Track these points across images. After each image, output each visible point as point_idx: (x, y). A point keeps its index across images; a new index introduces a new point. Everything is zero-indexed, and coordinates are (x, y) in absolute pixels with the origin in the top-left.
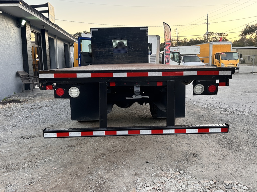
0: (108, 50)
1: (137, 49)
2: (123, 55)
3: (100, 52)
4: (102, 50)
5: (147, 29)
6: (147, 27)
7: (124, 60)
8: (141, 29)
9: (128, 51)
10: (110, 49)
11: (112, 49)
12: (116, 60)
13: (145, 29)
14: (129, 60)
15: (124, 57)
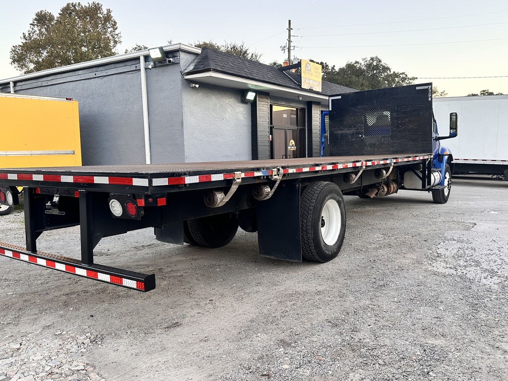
0: (355, 131)
1: (409, 126)
2: (382, 138)
3: (342, 134)
4: (346, 131)
5: (430, 87)
6: (430, 84)
7: (382, 148)
8: (417, 88)
9: (391, 132)
10: (358, 129)
11: (362, 129)
12: (369, 149)
13: (426, 87)
14: (393, 147)
15: (384, 143)
